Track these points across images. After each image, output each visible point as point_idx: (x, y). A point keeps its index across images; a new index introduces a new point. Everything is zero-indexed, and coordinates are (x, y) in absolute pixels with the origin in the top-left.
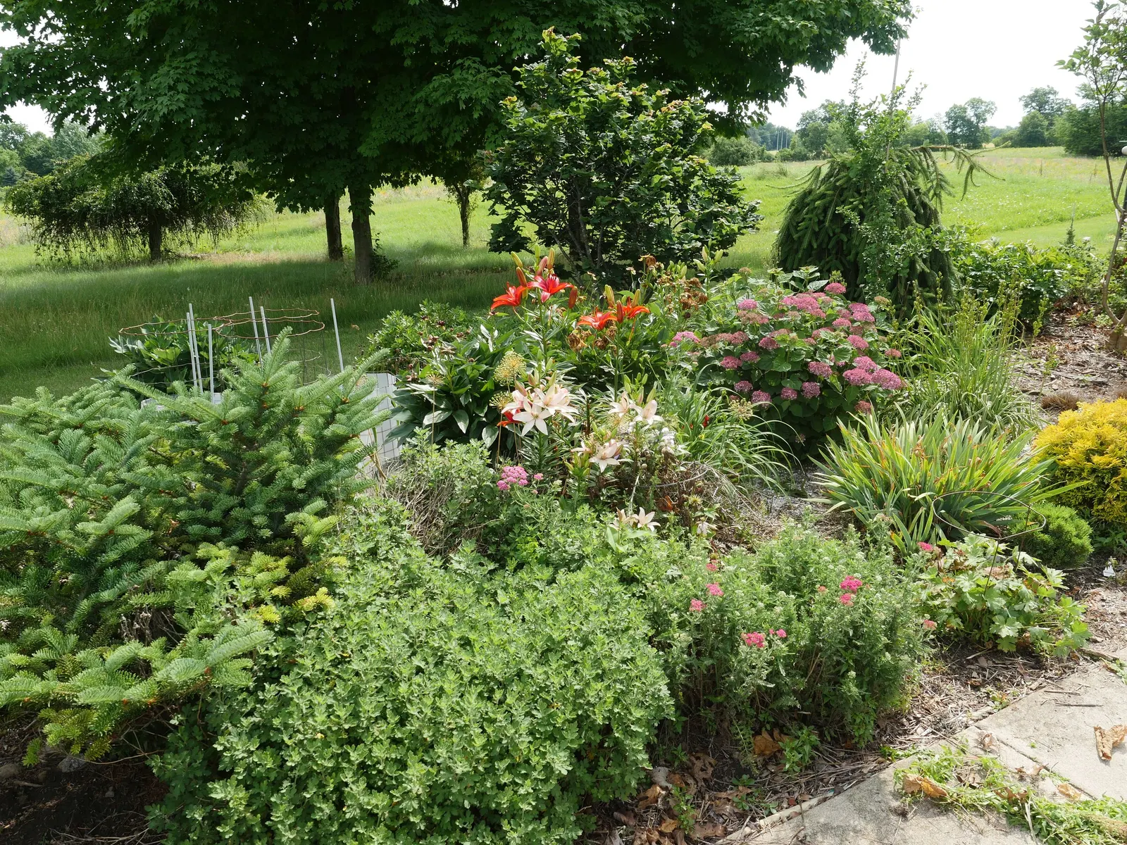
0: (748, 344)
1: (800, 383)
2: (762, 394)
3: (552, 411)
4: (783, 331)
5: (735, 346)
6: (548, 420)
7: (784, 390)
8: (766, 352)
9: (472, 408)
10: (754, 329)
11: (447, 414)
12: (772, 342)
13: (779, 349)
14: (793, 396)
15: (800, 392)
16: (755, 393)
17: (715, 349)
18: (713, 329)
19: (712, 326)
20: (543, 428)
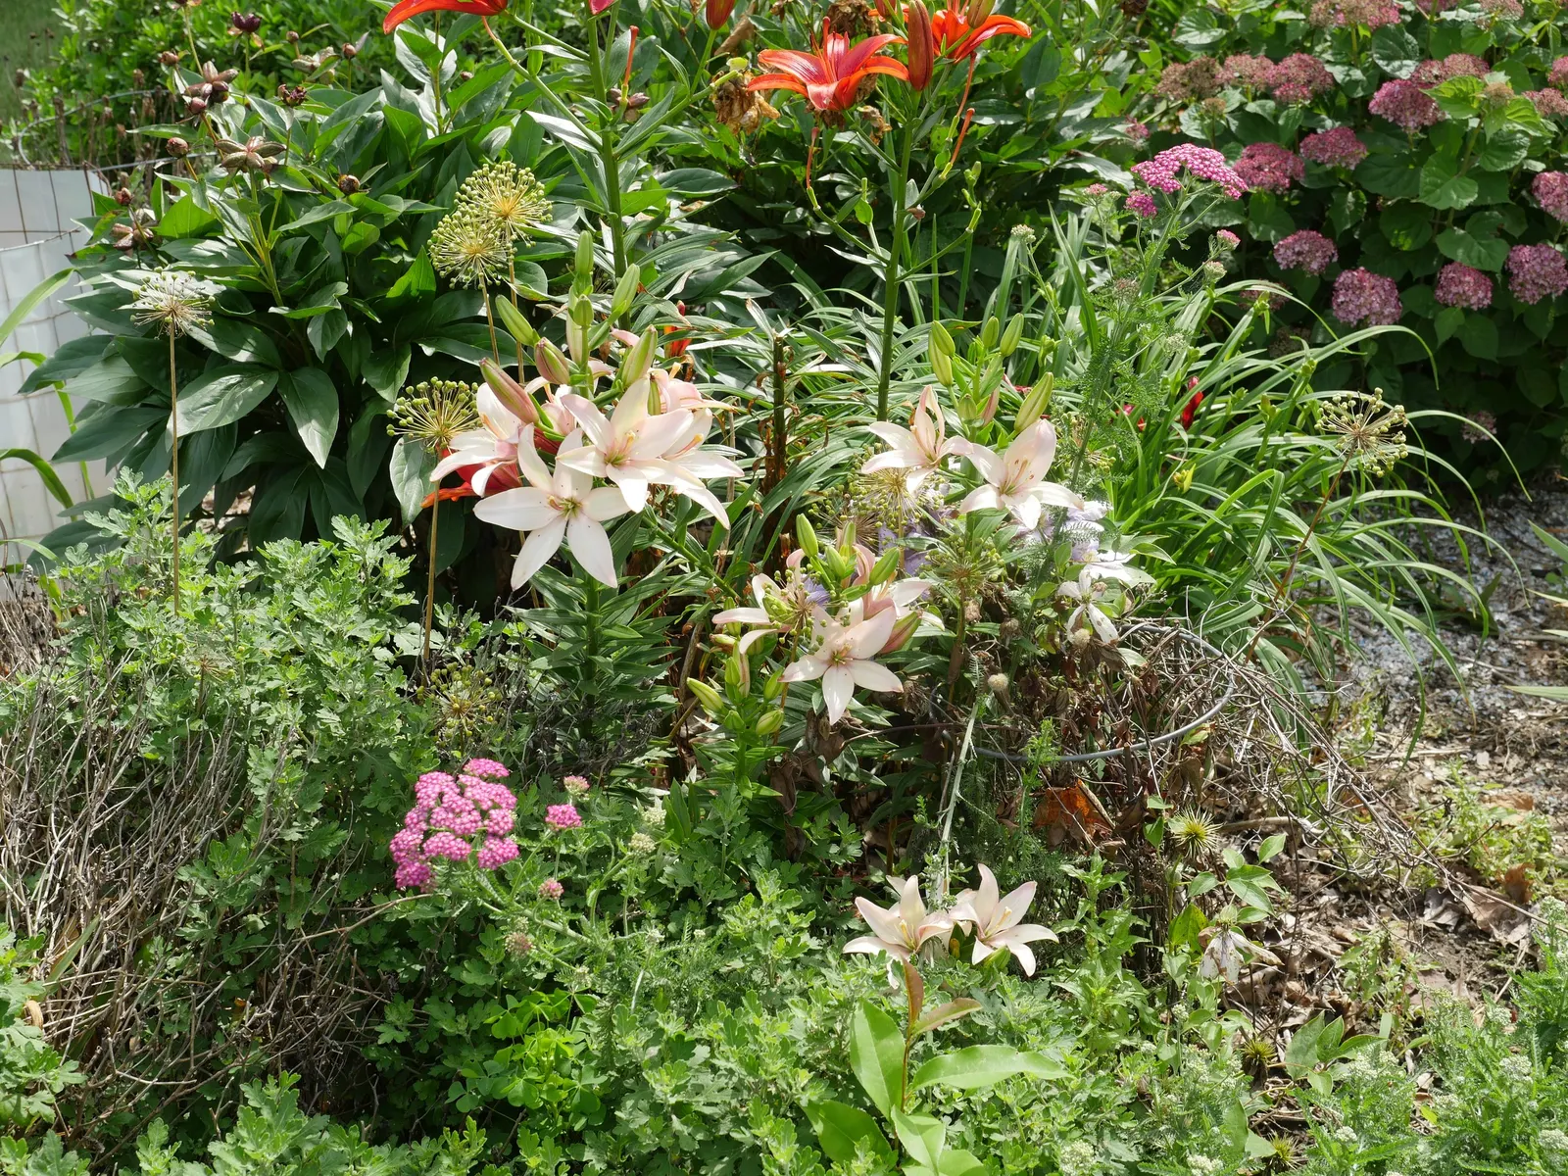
0: (1327, 97)
1: (1501, 246)
2: (1369, 280)
3: (634, 497)
4: (1460, 63)
5: (1282, 106)
6: (620, 527)
7: (1449, 272)
8: (1390, 129)
9: (352, 361)
10: (1349, 47)
11: (258, 389)
12: (1415, 96)
13: (1440, 124)
14: (1480, 296)
15: (1501, 280)
16: (1346, 277)
17: (1213, 113)
18: (1205, 38)
19: (1202, 27)
20: (599, 561)
